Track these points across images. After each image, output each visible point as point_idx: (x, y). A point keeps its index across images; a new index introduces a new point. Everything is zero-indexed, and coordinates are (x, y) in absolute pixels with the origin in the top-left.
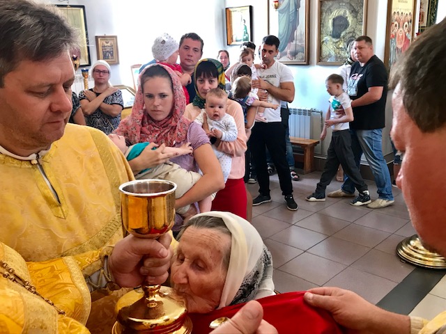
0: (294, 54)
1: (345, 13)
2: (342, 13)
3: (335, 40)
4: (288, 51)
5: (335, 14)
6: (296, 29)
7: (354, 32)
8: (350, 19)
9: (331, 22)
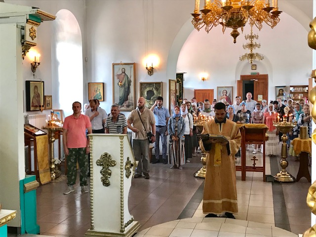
0: (128, 106)
1: (153, 89)
2: (151, 89)
3: (148, 101)
4: (125, 105)
5: (148, 89)
6: (129, 95)
8: (155, 92)
9: (146, 92)
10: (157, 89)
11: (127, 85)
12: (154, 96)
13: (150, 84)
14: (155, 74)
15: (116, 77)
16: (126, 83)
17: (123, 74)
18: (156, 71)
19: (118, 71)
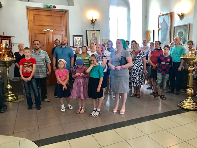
1: (182, 31)
2: (181, 31)
5: (179, 31)
6: (166, 37)
7: (185, 37)
8: (184, 33)
9: (177, 34)
10: (185, 30)
11: (166, 30)
12: (183, 36)
13: (180, 27)
14: (185, 18)
15: (160, 25)
16: (166, 28)
17: (164, 22)
18: (186, 16)
19: (161, 21)
